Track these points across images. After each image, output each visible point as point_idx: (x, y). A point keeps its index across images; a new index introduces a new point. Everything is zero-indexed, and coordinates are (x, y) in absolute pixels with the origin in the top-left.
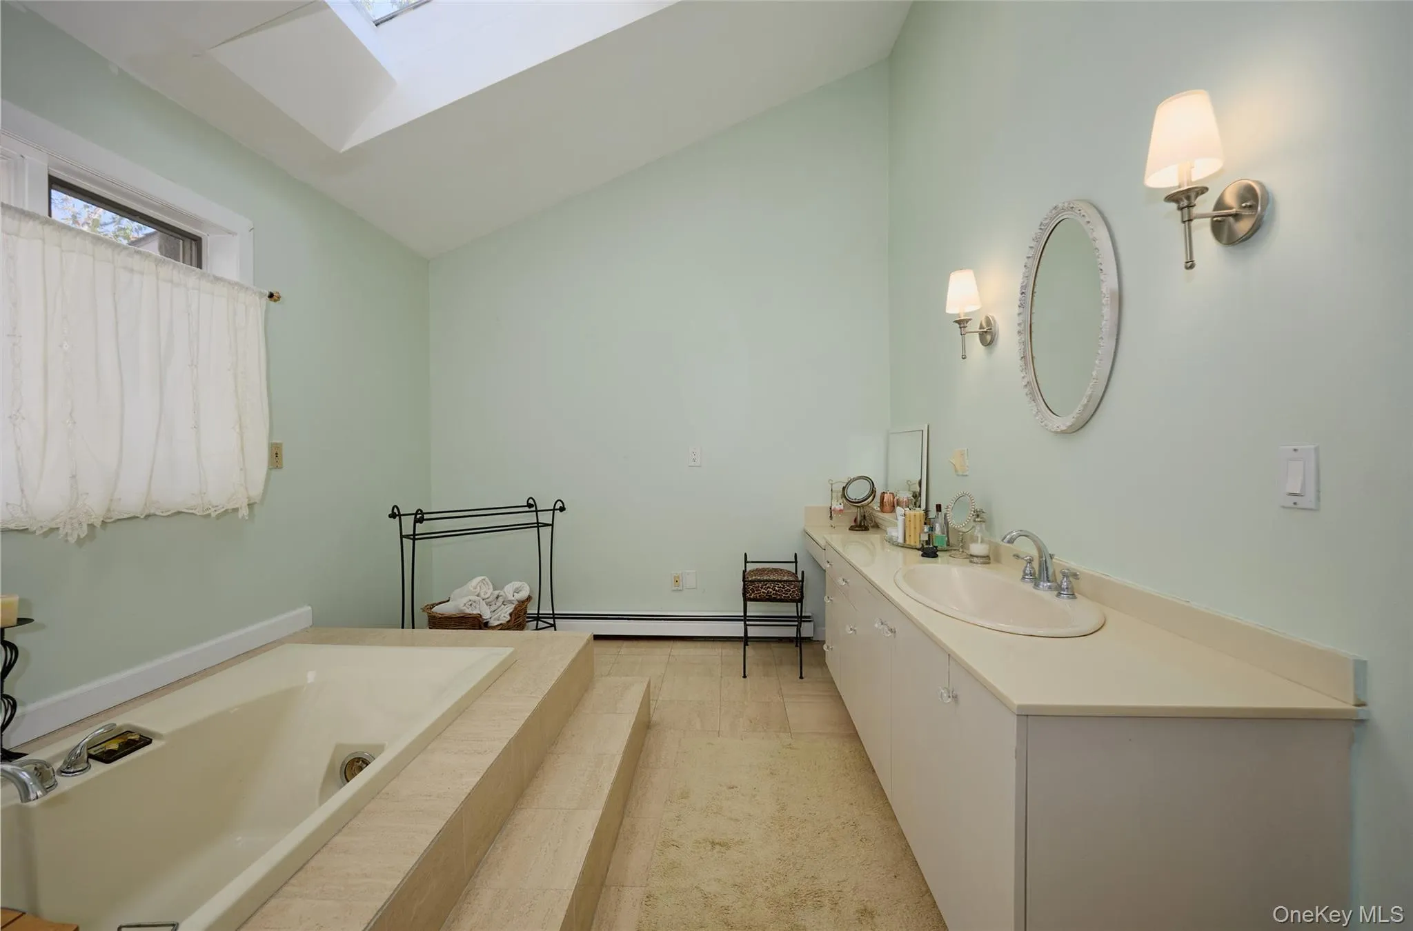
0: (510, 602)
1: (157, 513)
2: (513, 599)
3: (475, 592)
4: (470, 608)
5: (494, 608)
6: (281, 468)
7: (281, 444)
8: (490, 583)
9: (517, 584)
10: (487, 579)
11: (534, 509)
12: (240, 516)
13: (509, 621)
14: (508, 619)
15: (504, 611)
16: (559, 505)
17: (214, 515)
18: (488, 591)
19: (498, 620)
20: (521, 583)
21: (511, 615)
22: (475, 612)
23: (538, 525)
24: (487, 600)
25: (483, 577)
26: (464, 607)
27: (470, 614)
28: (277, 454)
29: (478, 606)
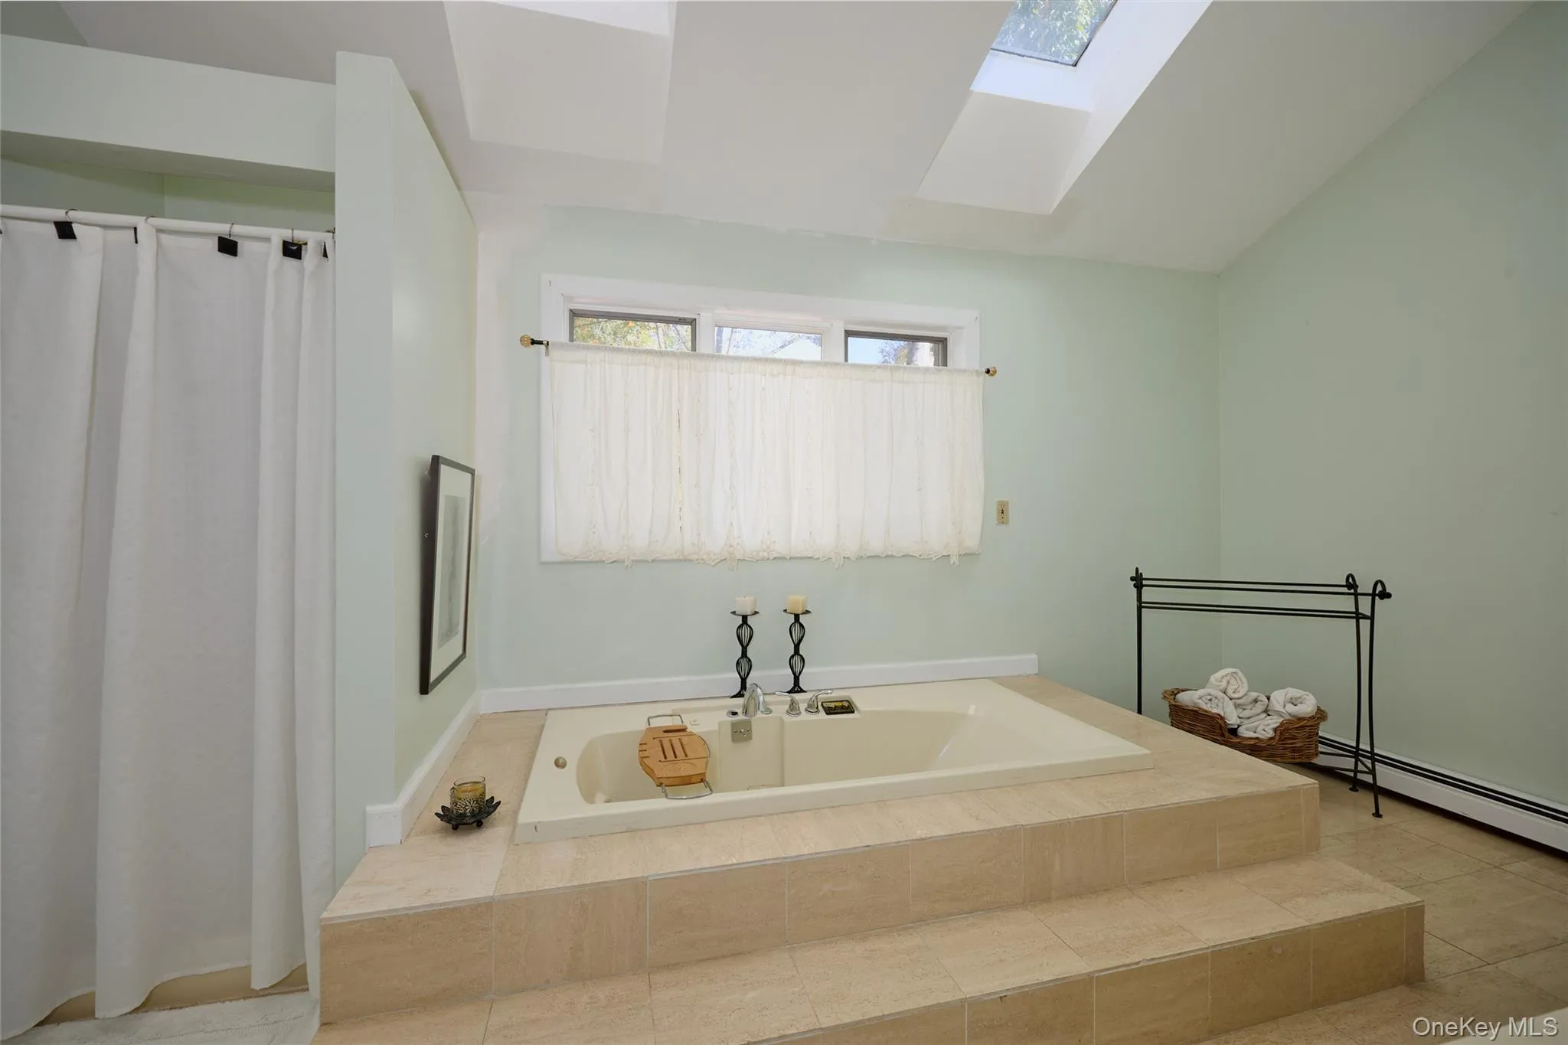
0: (1279, 714)
1: (894, 554)
2: (1283, 711)
3: (1219, 686)
4: (1209, 705)
5: (1247, 713)
6: (1007, 523)
7: (1007, 502)
8: (1244, 680)
9: (1293, 692)
10: (1240, 674)
11: (1352, 591)
12: (952, 562)
13: (1271, 739)
14: (1269, 736)
15: (1266, 722)
16: (1379, 588)
17: (934, 559)
18: (1240, 687)
19: (1255, 732)
20: (1304, 693)
21: (1275, 730)
22: (1215, 711)
23: (1358, 616)
24: (1238, 701)
25: (1234, 670)
26: (1200, 701)
27: (1206, 711)
28: (1003, 511)
29: (1220, 705)
